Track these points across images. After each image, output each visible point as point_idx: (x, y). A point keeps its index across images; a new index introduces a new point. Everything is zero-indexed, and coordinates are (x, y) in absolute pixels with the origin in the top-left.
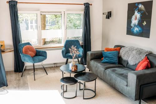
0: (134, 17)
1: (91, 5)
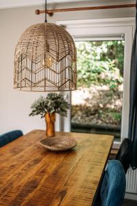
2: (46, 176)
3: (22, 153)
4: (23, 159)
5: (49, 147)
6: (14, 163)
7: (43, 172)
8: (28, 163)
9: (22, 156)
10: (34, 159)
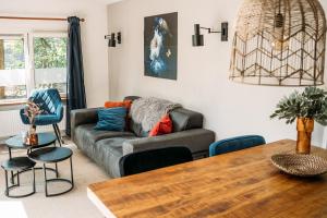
0: (153, 42)
1: (83, 20)
2: (247, 202)
3: (241, 167)
4: (239, 174)
5: (284, 169)
6: (223, 177)
7: (248, 196)
8: (239, 180)
9: (240, 170)
10: (251, 177)
